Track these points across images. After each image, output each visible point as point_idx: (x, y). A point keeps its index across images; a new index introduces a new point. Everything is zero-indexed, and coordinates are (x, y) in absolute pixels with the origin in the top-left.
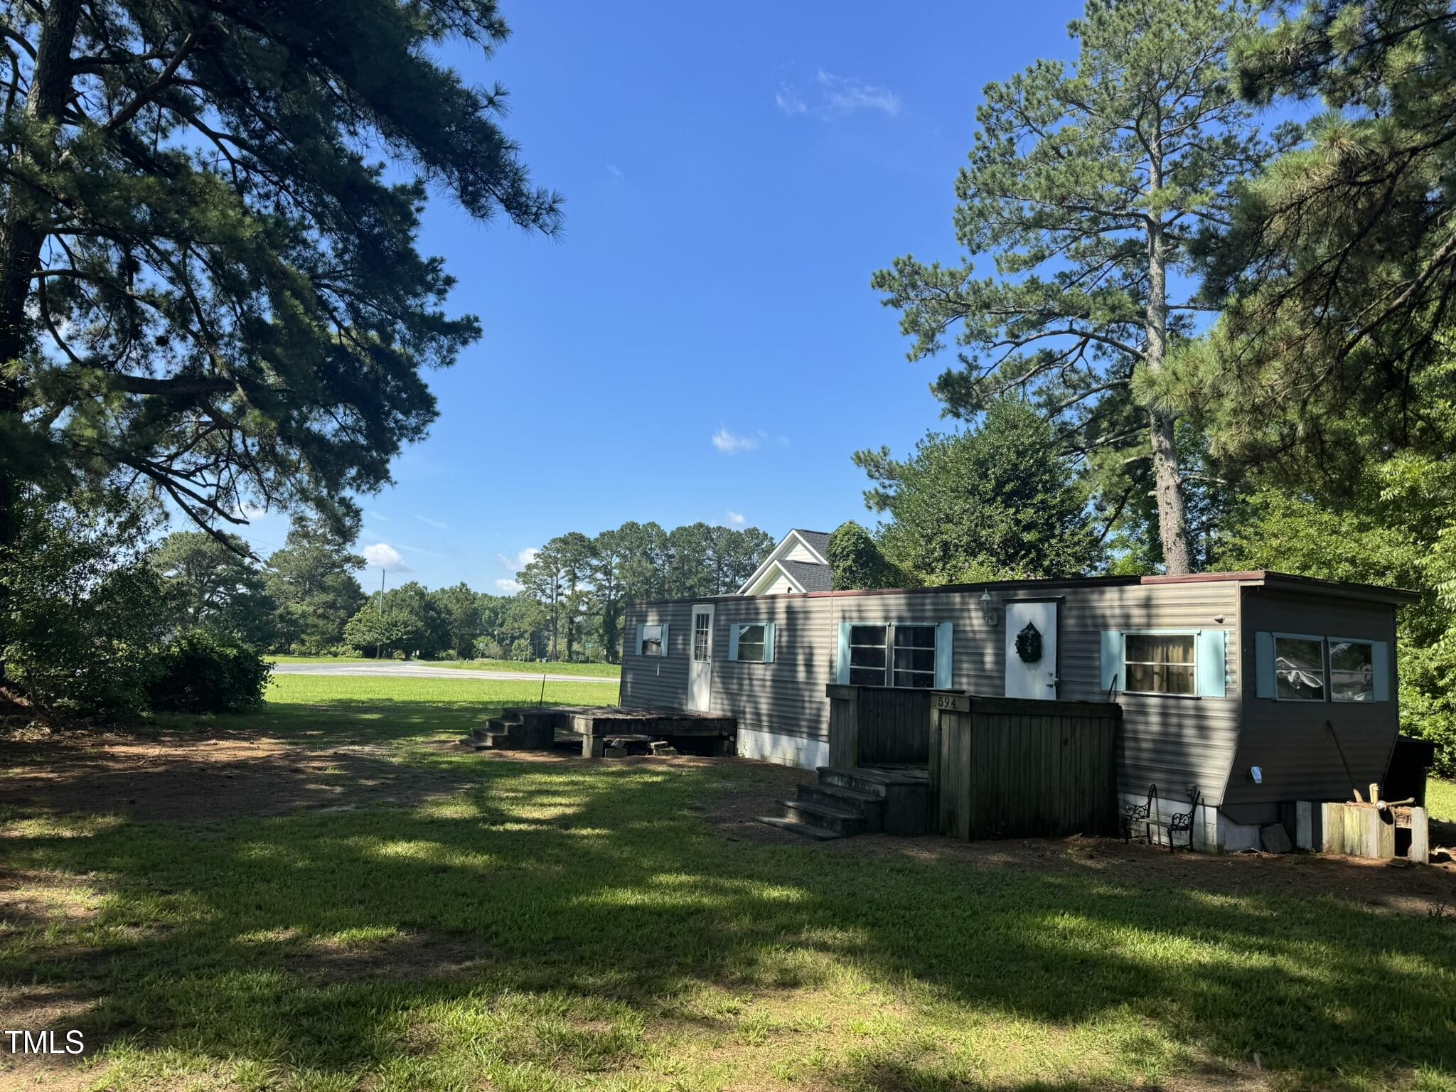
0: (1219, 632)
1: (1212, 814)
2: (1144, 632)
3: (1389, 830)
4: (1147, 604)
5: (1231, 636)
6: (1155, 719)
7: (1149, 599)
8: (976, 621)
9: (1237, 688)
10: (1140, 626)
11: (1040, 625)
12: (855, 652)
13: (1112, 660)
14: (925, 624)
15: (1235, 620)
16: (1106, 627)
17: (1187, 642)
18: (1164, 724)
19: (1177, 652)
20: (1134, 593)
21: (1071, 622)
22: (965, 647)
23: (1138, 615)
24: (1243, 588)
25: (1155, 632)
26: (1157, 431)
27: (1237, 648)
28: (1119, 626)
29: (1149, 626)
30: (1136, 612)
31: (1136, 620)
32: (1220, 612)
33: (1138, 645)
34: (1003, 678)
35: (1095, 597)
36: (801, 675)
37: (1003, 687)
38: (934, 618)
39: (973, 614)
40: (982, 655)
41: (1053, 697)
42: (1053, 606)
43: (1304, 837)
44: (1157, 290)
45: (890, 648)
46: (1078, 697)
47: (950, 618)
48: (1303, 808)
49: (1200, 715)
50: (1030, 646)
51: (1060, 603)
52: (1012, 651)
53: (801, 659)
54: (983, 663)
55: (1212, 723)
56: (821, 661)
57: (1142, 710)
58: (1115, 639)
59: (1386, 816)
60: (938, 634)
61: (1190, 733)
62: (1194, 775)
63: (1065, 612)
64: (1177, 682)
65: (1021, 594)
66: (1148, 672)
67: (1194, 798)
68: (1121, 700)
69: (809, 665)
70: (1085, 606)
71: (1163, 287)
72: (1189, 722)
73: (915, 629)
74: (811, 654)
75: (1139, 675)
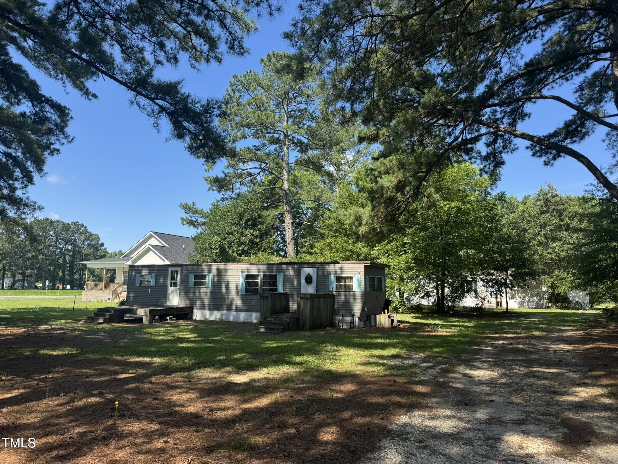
0: (359, 276)
1: (357, 319)
2: (340, 276)
3: (390, 320)
4: (341, 269)
5: (362, 277)
6: (343, 297)
7: (342, 267)
8: (291, 272)
9: (363, 289)
10: (339, 274)
11: (311, 274)
12: (246, 282)
13: (332, 283)
14: (274, 274)
15: (363, 273)
16: (330, 274)
17: (351, 278)
18: (346, 298)
19: (348, 281)
20: (338, 266)
21: (320, 273)
22: (287, 280)
23: (339, 271)
24: (365, 266)
25: (343, 276)
26: (286, 204)
27: (363, 280)
28: (334, 274)
29: (342, 274)
30: (338, 271)
31: (338, 273)
32: (359, 271)
33: (339, 279)
34: (300, 289)
35: (327, 266)
36: (224, 290)
37: (300, 291)
38: (276, 272)
39: (290, 271)
40: (293, 282)
41: (315, 293)
42: (316, 269)
43: (373, 324)
44: (286, 157)
45: (261, 281)
46: (322, 293)
47: (283, 272)
48: (373, 316)
49: (354, 296)
50: (309, 280)
51: (318, 268)
52: (303, 281)
53: (223, 285)
54: (293, 284)
55: (357, 297)
56: (232, 286)
57: (340, 295)
58: (333, 277)
59: (389, 317)
60: (278, 277)
61: (352, 300)
62: (352, 310)
63: (319, 271)
64: (348, 288)
65: (306, 266)
66: (341, 286)
67: (353, 316)
68: (334, 293)
69: (227, 287)
70: (324, 269)
71: (288, 157)
72: (352, 297)
73: (270, 275)
74: (228, 284)
75: (338, 286)
